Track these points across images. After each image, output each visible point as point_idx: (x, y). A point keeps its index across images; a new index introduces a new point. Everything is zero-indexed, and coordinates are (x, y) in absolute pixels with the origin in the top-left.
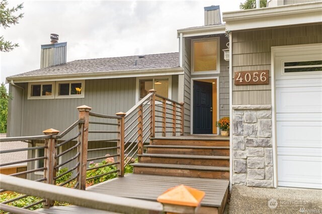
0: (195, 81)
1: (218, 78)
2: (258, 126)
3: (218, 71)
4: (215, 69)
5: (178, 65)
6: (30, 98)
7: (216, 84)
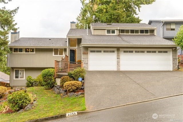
0: (70, 50)
1: (77, 49)
2: (86, 61)
3: (77, 47)
4: (76, 46)
5: (66, 46)
6: (13, 53)
7: (76, 51)
